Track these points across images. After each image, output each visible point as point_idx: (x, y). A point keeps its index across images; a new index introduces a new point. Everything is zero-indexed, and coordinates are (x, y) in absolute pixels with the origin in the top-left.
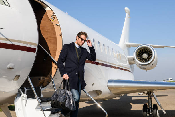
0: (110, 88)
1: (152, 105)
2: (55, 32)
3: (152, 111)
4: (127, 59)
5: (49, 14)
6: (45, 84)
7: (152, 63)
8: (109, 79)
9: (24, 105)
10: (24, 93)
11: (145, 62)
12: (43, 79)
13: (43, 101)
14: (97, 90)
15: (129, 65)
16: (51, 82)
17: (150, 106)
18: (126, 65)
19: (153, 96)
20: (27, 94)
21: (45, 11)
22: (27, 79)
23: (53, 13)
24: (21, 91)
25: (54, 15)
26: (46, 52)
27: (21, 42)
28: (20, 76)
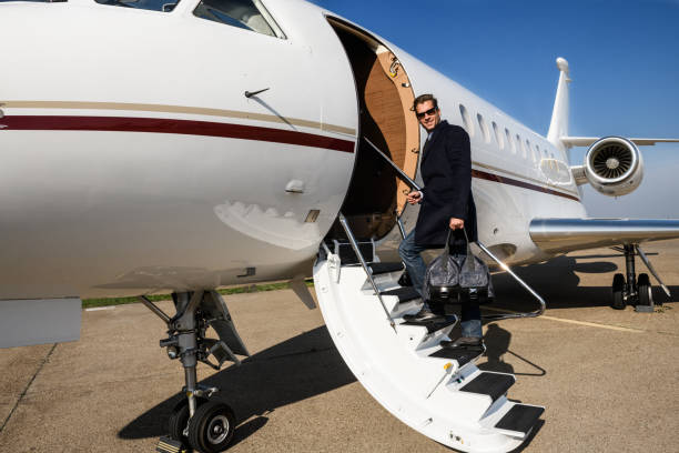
0: (536, 238)
1: (634, 276)
2: (401, 104)
3: (635, 289)
4: (570, 172)
5: (384, 63)
6: (382, 230)
7: (632, 179)
8: (533, 217)
9: (336, 280)
10: (333, 253)
11: (612, 177)
12: (377, 218)
13: (378, 270)
15: (575, 186)
16: (397, 226)
17: (631, 278)
18: (568, 184)
19: (639, 254)
20: (341, 256)
21: (375, 56)
22: (338, 219)
23: (395, 59)
24: (326, 246)
25: (398, 62)
28: (319, 211)
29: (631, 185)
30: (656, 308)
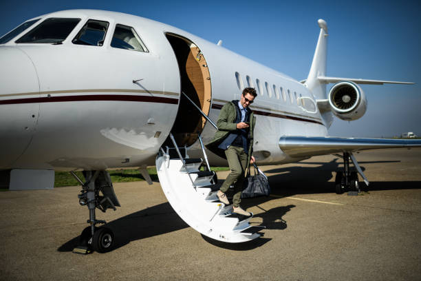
0: (283, 148)
2: (202, 75)
3: (348, 182)
4: (316, 104)
5: (194, 53)
7: (356, 110)
8: (282, 135)
9: (167, 166)
10: (166, 153)
11: (345, 108)
12: (188, 136)
13: (188, 162)
14: (263, 151)
15: (319, 113)
18: (314, 113)
20: (170, 154)
21: (189, 50)
22: (169, 136)
23: (200, 51)
24: (162, 150)
25: (201, 53)
26: (191, 101)
27: (161, 93)
28: (161, 132)
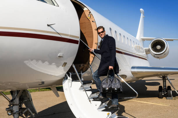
0: (133, 73)
1: (166, 87)
2: (92, 27)
3: (166, 91)
4: (144, 50)
5: (87, 13)
6: (84, 69)
7: (165, 53)
8: (132, 66)
9: (70, 86)
10: (69, 77)
11: (159, 52)
12: (83, 66)
13: (85, 83)
14: (122, 75)
15: (146, 54)
16: (89, 68)
17: (165, 87)
18: (144, 54)
19: (167, 79)
20: (72, 78)
21: (83, 11)
22: (72, 66)
23: (90, 12)
24: (67, 75)
25: (91, 13)
26: (85, 44)
27: (68, 35)
28: (67, 63)
29: (165, 55)
30: (173, 98)
